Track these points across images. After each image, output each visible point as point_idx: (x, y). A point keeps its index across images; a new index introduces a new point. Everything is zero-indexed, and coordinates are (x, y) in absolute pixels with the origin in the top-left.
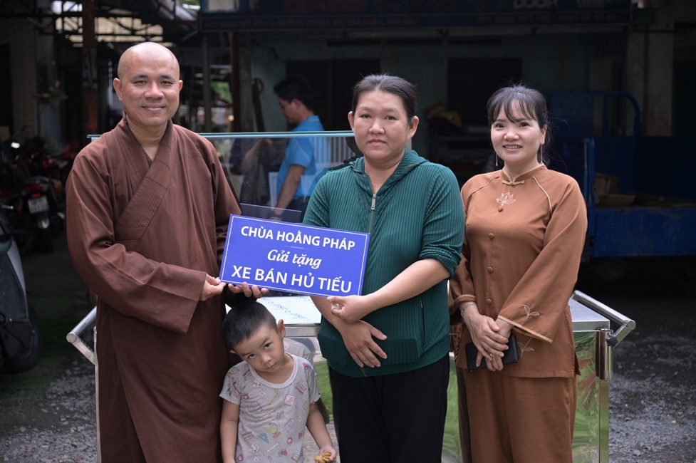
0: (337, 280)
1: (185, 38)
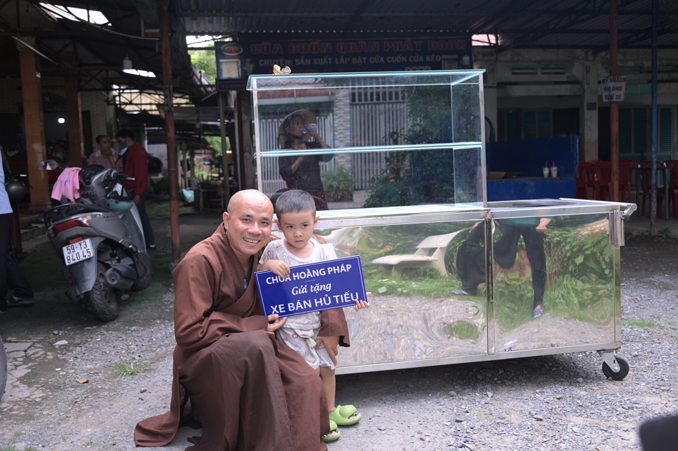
0: (346, 294)
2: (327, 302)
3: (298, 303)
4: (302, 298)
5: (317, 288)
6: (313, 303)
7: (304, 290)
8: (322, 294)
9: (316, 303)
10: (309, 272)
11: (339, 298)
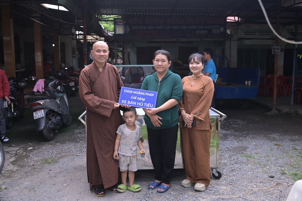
0: (149, 104)
1: (110, 41)
2: (142, 105)
3: (132, 102)
4: (134, 100)
5: (140, 99)
6: (137, 104)
7: (135, 98)
8: (141, 101)
9: (138, 104)
10: (139, 92)
11: (146, 105)
